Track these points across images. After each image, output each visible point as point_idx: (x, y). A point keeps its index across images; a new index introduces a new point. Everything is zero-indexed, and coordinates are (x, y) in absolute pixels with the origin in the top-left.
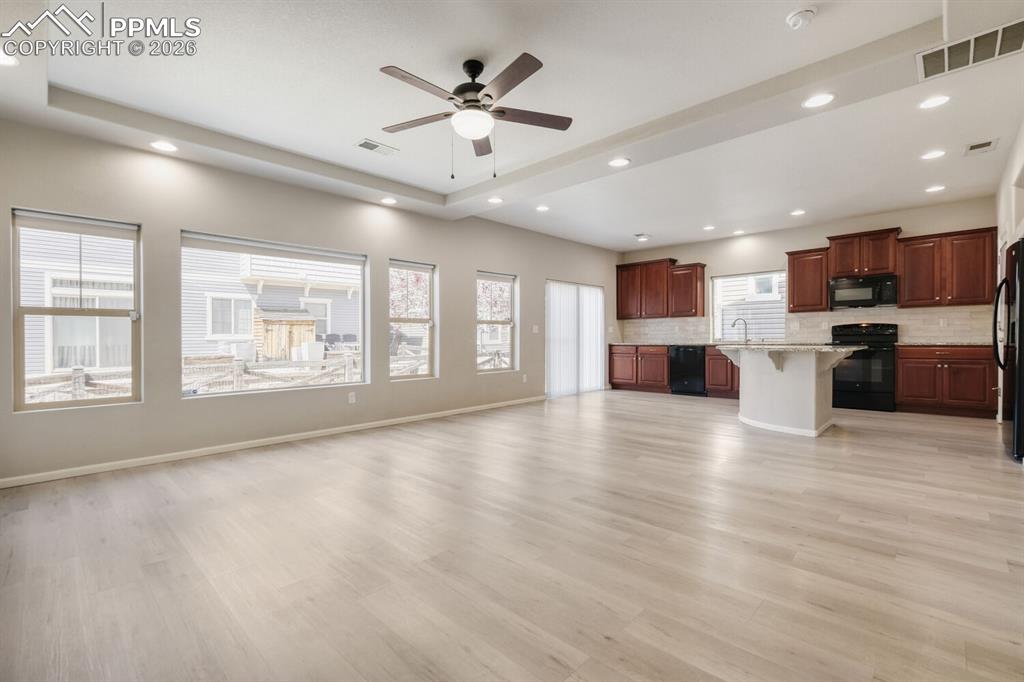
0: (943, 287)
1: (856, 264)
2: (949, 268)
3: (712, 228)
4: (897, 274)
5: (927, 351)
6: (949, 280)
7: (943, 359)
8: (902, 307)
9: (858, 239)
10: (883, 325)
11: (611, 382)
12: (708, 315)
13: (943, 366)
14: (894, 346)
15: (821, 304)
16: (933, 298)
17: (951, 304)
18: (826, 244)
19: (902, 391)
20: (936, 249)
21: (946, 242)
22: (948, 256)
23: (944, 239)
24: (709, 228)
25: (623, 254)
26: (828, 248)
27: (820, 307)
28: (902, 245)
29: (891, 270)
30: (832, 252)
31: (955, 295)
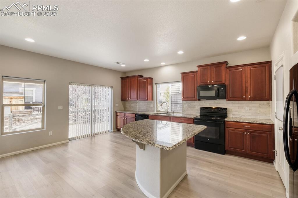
0: (246, 92)
1: (209, 79)
2: (249, 81)
3: (148, 60)
4: (226, 84)
5: (239, 125)
6: (249, 88)
7: (247, 130)
8: (228, 100)
9: (209, 67)
10: (221, 108)
11: (116, 128)
12: (154, 100)
13: (247, 133)
14: (224, 121)
15: (195, 97)
16: (242, 97)
17: (250, 100)
18: (196, 69)
19: (228, 145)
20: (243, 71)
21: (248, 68)
22: (249, 76)
23: (246, 67)
24: (146, 60)
25: (125, 73)
26: (197, 71)
27: (193, 99)
28: (228, 70)
29: (223, 82)
30: (199, 72)
31: (252, 96)
